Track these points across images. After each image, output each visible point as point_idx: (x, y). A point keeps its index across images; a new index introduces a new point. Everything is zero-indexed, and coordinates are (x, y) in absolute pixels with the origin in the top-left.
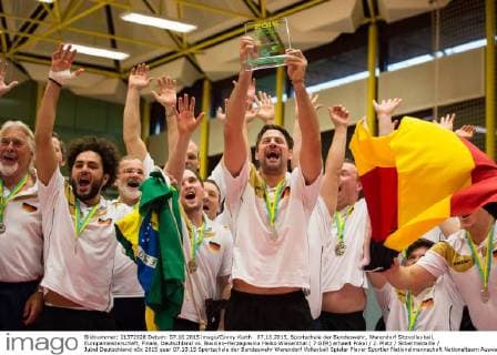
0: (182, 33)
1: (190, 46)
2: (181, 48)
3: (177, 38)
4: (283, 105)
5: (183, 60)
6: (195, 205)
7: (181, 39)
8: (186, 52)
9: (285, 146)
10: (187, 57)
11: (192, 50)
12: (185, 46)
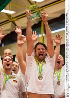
0: (11, 14)
1: (13, 18)
2: (10, 19)
3: (9, 16)
4: (43, 37)
5: (11, 23)
6: (9, 68)
7: (10, 16)
8: (12, 20)
9: (45, 50)
10: (12, 22)
11: (14, 19)
12: (12, 18)
